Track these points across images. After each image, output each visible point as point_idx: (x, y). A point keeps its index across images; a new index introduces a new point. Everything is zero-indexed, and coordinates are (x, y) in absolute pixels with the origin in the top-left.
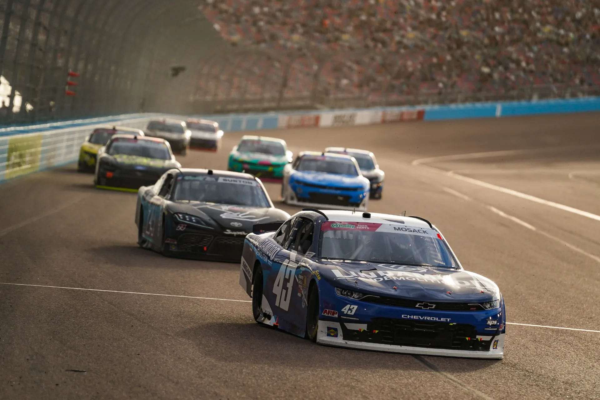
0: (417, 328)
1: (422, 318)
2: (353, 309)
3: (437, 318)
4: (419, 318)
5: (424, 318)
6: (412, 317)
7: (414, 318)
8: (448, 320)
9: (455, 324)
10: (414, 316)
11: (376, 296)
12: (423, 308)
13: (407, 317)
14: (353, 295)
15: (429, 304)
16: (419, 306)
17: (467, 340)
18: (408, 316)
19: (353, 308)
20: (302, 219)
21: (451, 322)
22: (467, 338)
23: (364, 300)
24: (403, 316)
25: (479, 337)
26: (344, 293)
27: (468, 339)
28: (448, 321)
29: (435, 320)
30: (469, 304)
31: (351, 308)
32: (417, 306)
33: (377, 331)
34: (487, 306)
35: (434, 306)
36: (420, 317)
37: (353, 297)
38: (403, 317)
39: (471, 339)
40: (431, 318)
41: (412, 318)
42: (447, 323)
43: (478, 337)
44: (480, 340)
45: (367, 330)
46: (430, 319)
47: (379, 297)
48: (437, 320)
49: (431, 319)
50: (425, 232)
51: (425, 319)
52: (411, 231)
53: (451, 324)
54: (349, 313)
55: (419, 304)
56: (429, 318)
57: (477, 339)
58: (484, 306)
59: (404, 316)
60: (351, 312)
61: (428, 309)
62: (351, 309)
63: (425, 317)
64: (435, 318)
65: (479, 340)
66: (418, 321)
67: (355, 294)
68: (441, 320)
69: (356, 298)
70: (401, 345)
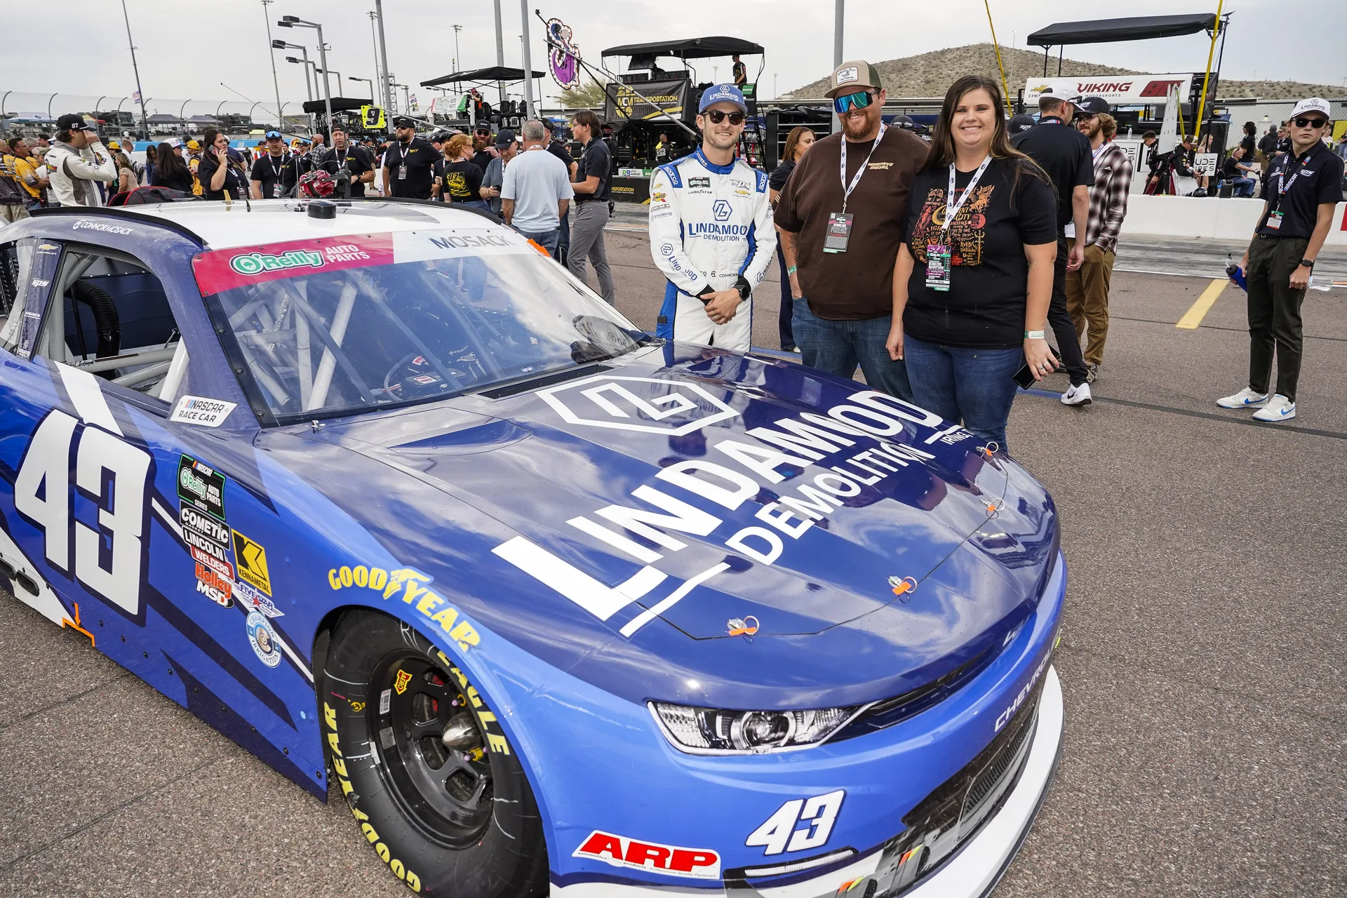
2: (819, 814)
13: (1006, 717)
14: (786, 729)
16: (1009, 637)
18: (1008, 711)
20: (54, 248)
24: (998, 722)
26: (727, 729)
31: (810, 811)
32: (1006, 641)
37: (792, 742)
38: (997, 727)
45: (877, 869)
54: (801, 841)
55: (1010, 630)
67: (798, 721)
69: (806, 738)
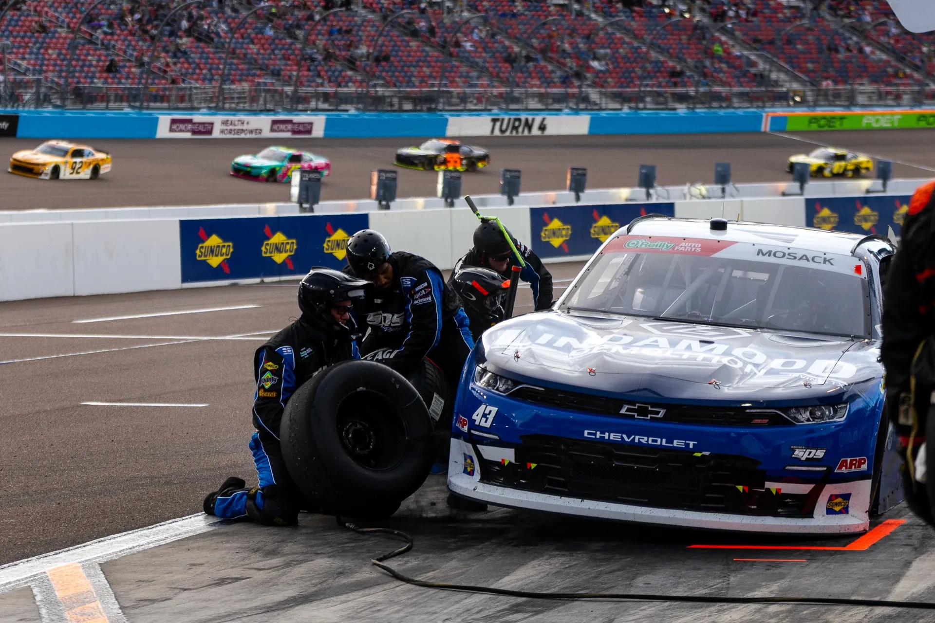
0: (617, 460)
1: (629, 438)
2: (490, 413)
3: (664, 440)
4: (622, 438)
5: (634, 438)
6: (606, 435)
7: (611, 438)
8: (691, 444)
9: (707, 453)
10: (612, 435)
11: (537, 388)
12: (636, 417)
13: (595, 434)
14: (497, 384)
15: (650, 409)
16: (626, 411)
17: (741, 491)
18: (598, 433)
19: (490, 411)
21: (696, 448)
22: (740, 488)
23: (513, 396)
24: (586, 432)
25: (773, 486)
27: (743, 489)
28: (691, 446)
29: (659, 443)
30: (748, 411)
31: (487, 411)
32: (623, 411)
33: (533, 466)
34: (799, 417)
35: (662, 412)
36: (624, 436)
37: (497, 389)
38: (586, 435)
39: (749, 490)
40: (650, 439)
41: (607, 437)
42: (686, 452)
43: (768, 485)
44: (777, 492)
45: (516, 461)
46: (647, 441)
47: (542, 389)
48: (664, 443)
49: (650, 442)
50: (829, 261)
51: (637, 441)
52: (795, 258)
53: (699, 455)
54: (483, 424)
55: (626, 407)
56: (646, 438)
57: (768, 490)
58: (792, 415)
59: (589, 434)
60: (486, 422)
61: (649, 418)
62: (487, 414)
63: (637, 438)
64: (659, 440)
65: (774, 493)
66: (621, 445)
67: (501, 382)
68: (673, 443)
69: (502, 390)
70: (583, 496)
